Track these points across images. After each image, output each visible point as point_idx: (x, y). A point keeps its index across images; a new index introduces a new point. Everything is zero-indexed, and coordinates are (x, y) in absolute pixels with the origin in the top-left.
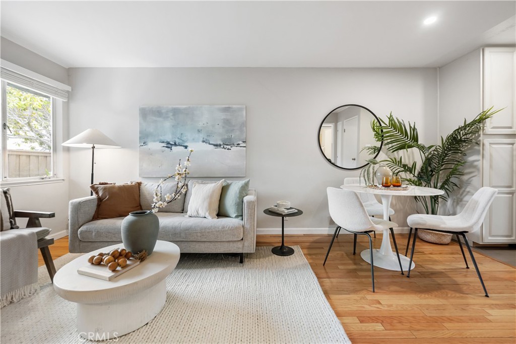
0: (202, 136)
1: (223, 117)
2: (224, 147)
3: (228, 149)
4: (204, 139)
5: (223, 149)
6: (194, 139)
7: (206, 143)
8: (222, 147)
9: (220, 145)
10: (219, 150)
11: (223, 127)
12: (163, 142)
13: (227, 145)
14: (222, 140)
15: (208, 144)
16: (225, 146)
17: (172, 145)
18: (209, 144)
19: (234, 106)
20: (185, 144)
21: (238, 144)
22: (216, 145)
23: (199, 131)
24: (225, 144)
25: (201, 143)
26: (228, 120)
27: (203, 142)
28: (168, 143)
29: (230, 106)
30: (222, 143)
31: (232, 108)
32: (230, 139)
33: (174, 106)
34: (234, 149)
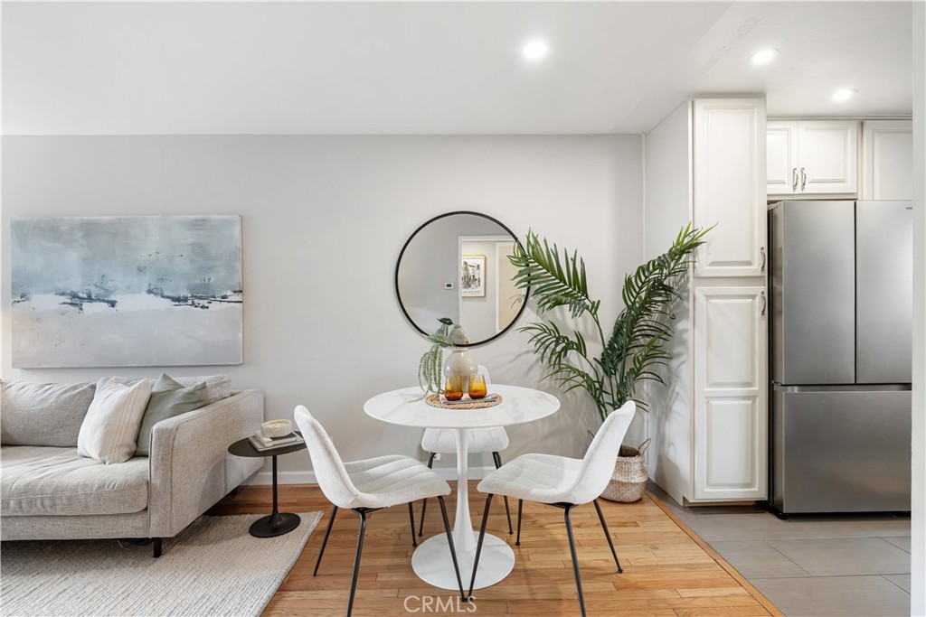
0: (147, 280)
1: (190, 241)
2: (193, 303)
3: (203, 307)
4: (152, 287)
5: (193, 308)
6: (129, 287)
7: (156, 294)
8: (190, 302)
9: (186, 300)
10: (183, 308)
11: (192, 261)
12: (63, 294)
13: (201, 298)
14: (190, 289)
15: (159, 298)
16: (196, 301)
17: (82, 299)
18: (163, 297)
19: (215, 217)
20: (112, 298)
21: (224, 297)
22: (177, 300)
23: (140, 269)
24: (196, 297)
25: (145, 295)
26: (201, 247)
27: (150, 292)
28: (74, 296)
29: (207, 217)
30: (189, 295)
31: (210, 221)
32: (206, 286)
33: (85, 218)
34: (215, 306)
